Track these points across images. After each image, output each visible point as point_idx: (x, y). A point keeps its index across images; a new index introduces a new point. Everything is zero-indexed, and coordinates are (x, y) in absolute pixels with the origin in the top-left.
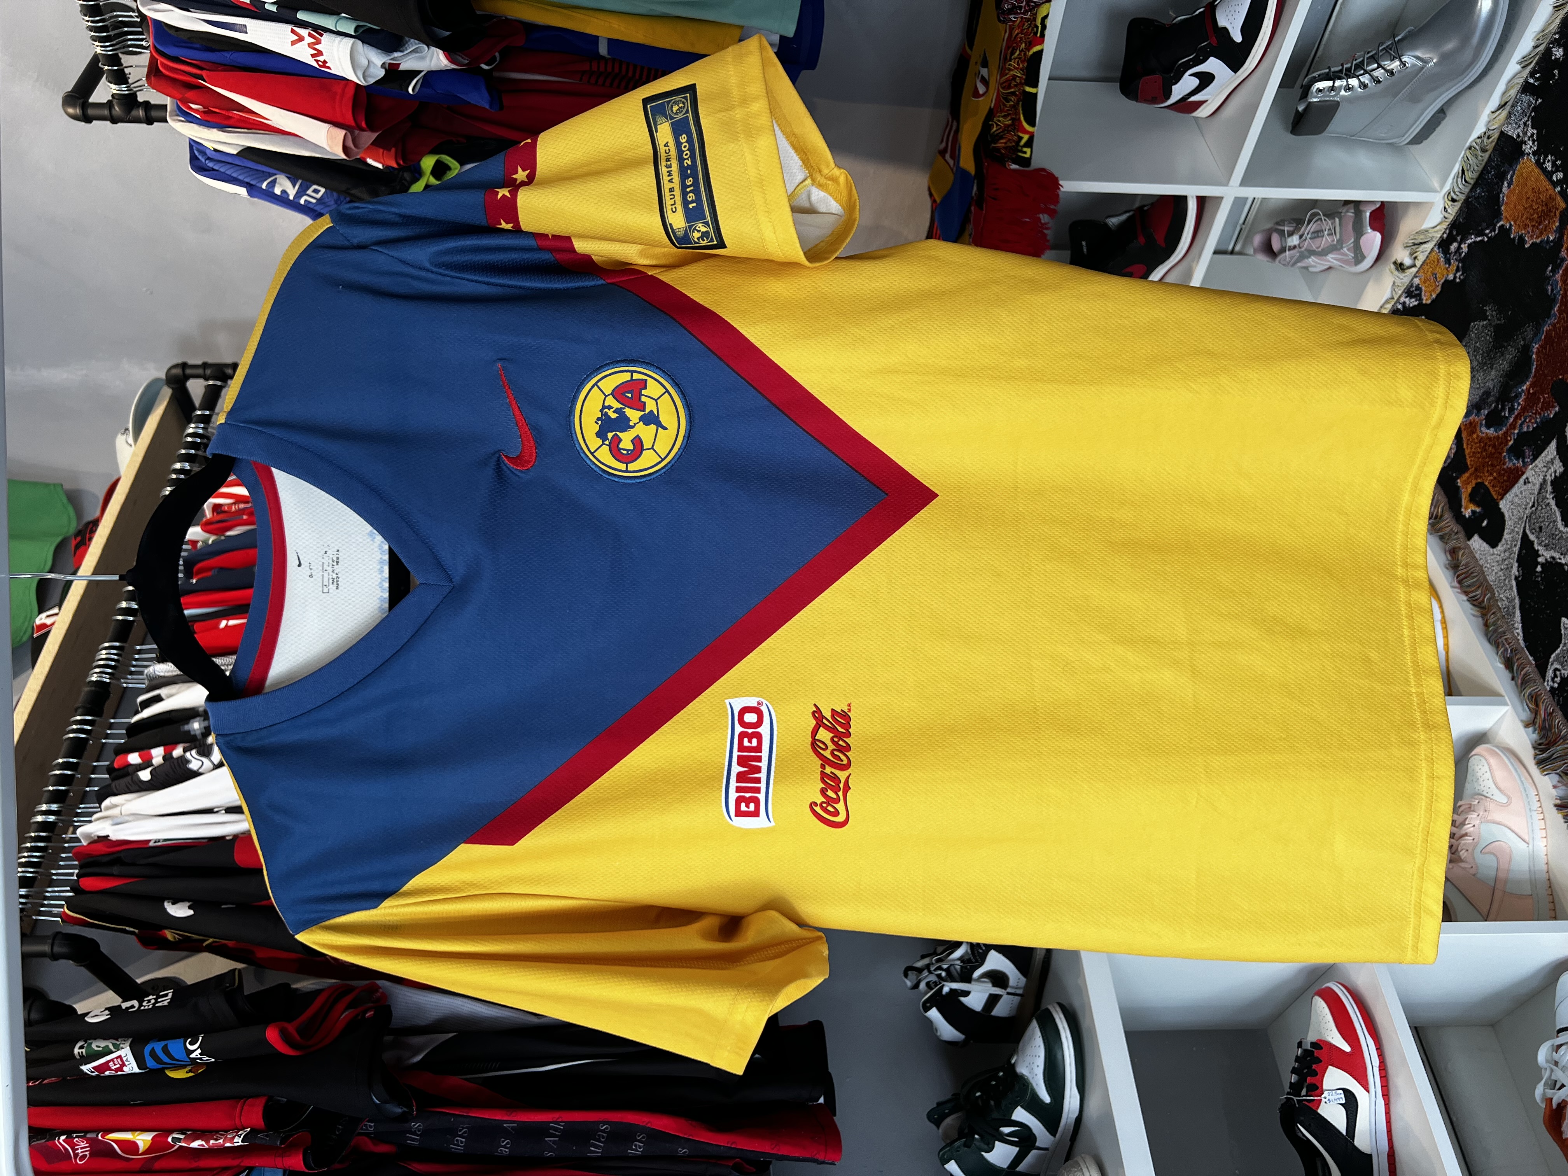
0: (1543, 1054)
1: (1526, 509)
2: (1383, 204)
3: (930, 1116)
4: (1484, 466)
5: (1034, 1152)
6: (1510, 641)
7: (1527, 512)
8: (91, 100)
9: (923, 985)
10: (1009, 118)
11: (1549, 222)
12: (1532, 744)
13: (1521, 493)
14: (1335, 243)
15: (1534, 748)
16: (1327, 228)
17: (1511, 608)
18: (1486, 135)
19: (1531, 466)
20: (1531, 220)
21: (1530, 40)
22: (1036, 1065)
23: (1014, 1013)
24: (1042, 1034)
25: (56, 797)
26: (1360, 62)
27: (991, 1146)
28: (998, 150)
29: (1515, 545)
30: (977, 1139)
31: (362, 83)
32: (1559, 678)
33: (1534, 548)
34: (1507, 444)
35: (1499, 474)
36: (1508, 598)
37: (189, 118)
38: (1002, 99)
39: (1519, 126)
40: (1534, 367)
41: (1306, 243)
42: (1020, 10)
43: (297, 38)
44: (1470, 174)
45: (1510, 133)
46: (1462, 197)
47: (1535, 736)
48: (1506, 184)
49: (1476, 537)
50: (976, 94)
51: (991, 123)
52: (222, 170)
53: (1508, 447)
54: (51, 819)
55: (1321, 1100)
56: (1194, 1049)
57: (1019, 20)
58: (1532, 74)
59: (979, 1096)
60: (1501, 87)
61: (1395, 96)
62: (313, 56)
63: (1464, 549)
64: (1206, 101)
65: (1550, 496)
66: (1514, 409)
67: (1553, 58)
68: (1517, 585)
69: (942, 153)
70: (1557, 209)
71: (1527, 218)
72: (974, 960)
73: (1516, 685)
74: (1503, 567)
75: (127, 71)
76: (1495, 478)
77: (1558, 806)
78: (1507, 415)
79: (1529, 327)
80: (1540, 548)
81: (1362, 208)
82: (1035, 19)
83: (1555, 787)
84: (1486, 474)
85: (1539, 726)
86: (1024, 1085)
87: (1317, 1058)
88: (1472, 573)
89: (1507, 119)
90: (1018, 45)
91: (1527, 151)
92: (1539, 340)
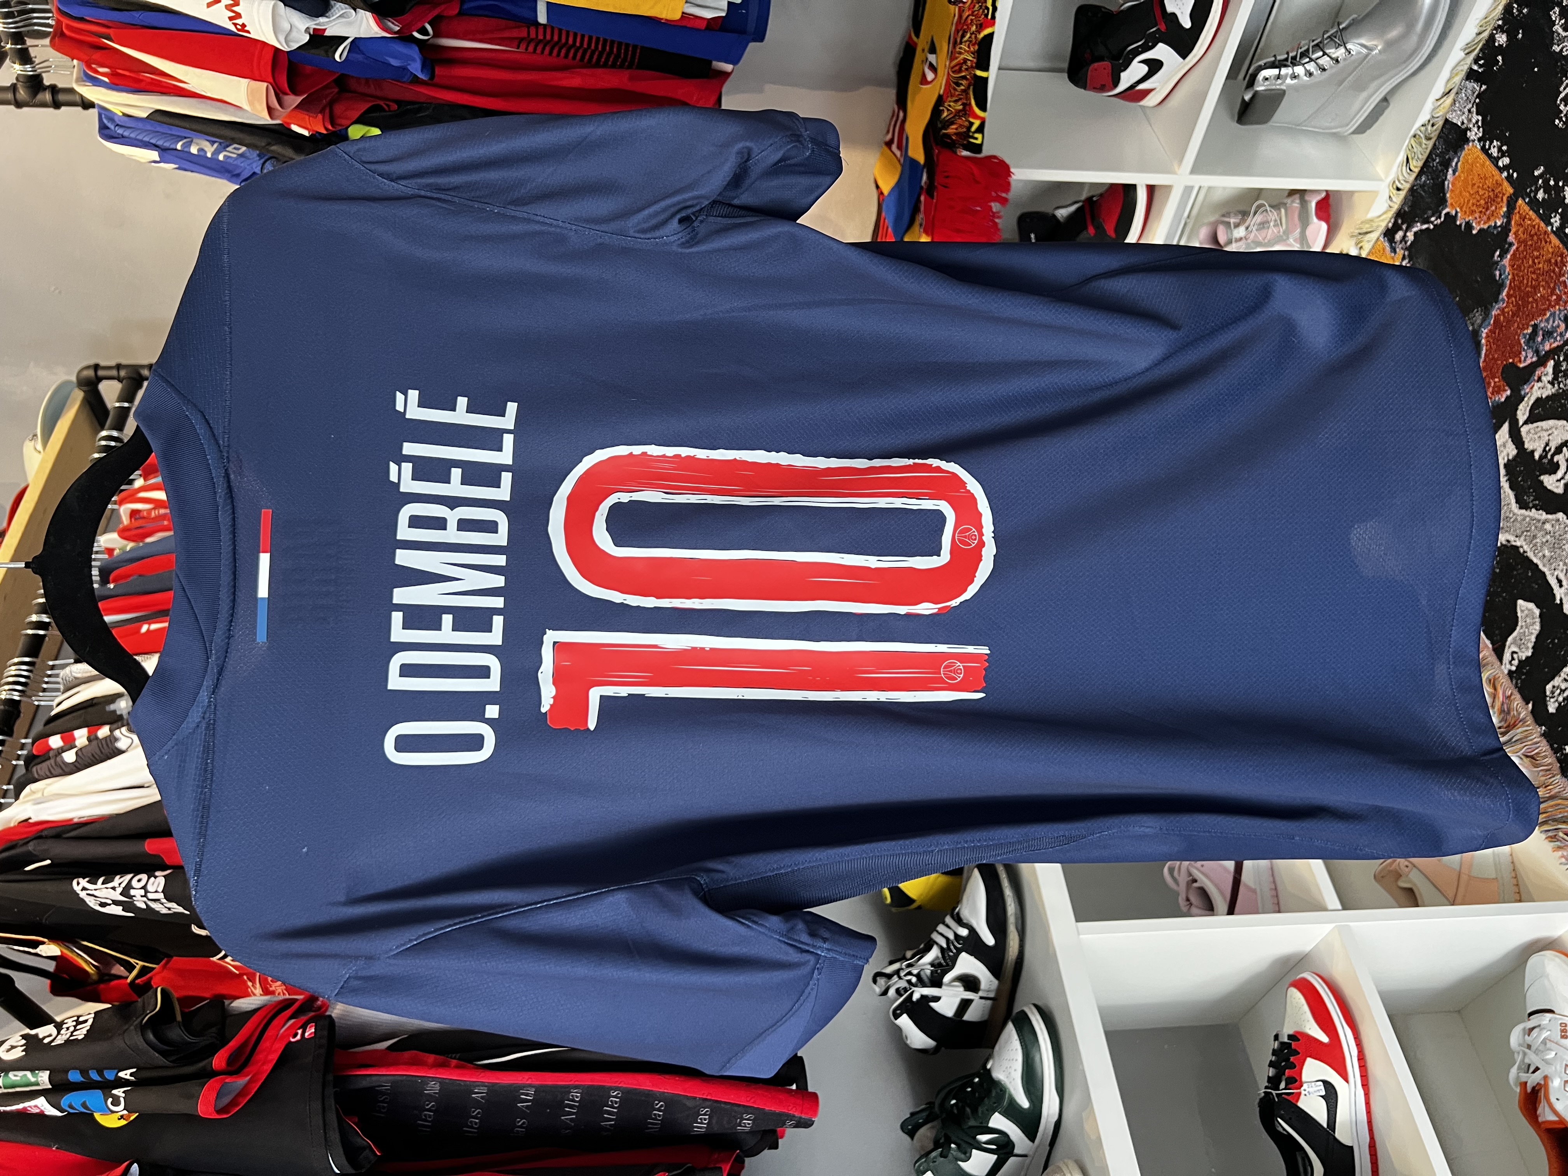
0: (1515, 1037)
2: (1328, 193)
3: (903, 1127)
5: (1012, 1160)
9: (892, 992)
11: (1496, 208)
14: (1281, 233)
16: (1273, 219)
20: (1478, 206)
21: (1475, 26)
22: (1013, 1069)
23: (986, 1017)
24: (1019, 1037)
26: (1305, 51)
27: (968, 1155)
28: (948, 136)
30: (953, 1148)
31: (284, 48)
32: (1517, 661)
38: (952, 83)
40: (1484, 352)
41: (1253, 234)
44: (1414, 161)
45: (1455, 121)
46: (1407, 186)
48: (1450, 171)
50: (924, 81)
51: (941, 108)
52: (132, 135)
55: (1300, 1094)
56: (1166, 1047)
58: (1476, 61)
59: (954, 1104)
60: (1445, 74)
61: (1341, 83)
62: (230, 18)
64: (1155, 89)
67: (1497, 44)
69: (889, 144)
70: (1504, 194)
71: (1473, 204)
72: (944, 964)
75: (31, 51)
79: (1478, 311)
81: (1307, 198)
86: (1001, 1090)
87: (1295, 1050)
89: (1451, 106)
90: (968, 27)
91: (1472, 138)
92: (1489, 324)
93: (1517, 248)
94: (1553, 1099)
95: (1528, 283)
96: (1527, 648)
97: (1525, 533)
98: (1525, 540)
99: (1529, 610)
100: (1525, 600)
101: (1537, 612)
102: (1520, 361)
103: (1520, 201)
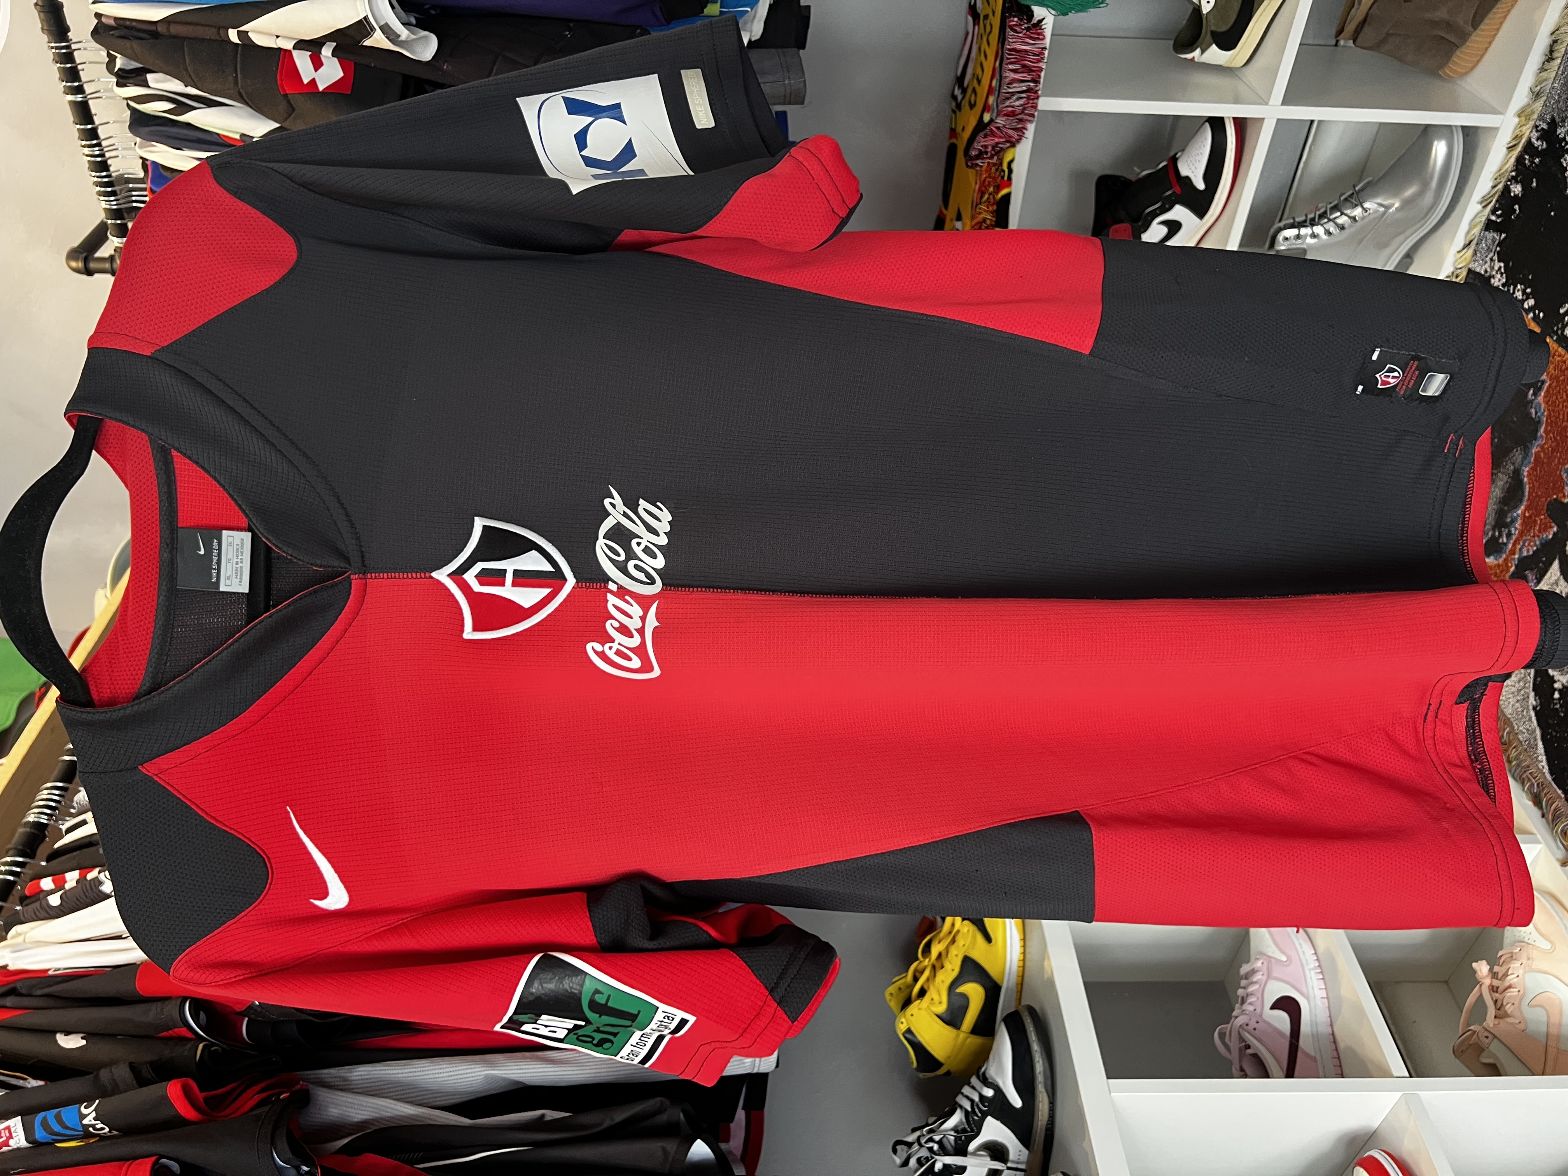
6: (1535, 775)
8: (96, 255)
18: (1456, 273)
21: (1489, 181)
26: (1323, 212)
33: (1549, 674)
34: (1508, 571)
36: (1528, 730)
39: (1486, 262)
40: (1527, 490)
42: (987, 154)
45: (1478, 270)
53: (1510, 573)
57: (986, 165)
58: (1493, 212)
60: (1464, 227)
61: (1360, 242)
66: (1512, 534)
67: (1512, 194)
68: (1536, 715)
73: (1547, 821)
74: (1519, 698)
78: (1505, 541)
79: (1517, 451)
80: (1555, 674)
82: (1001, 164)
89: (1473, 256)
90: (985, 188)
91: (1496, 284)
92: (1529, 462)
93: (1550, 385)
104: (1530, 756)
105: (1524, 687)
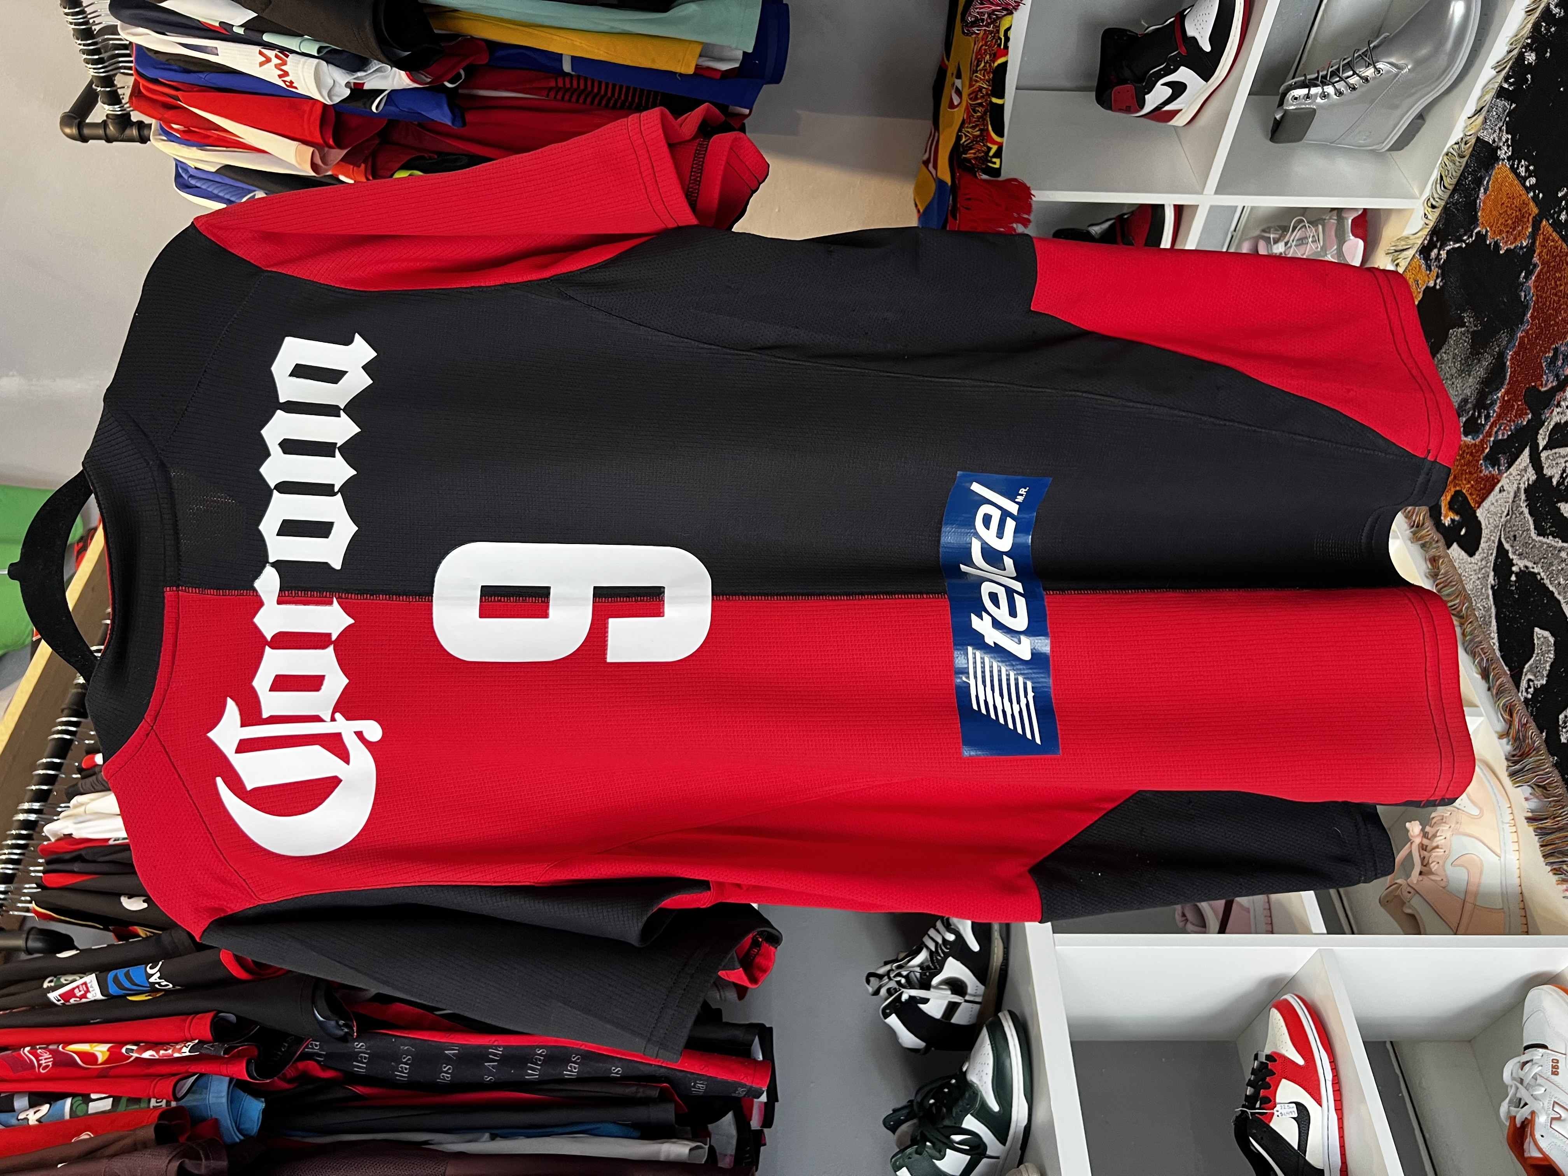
0: (1509, 1070)
1: (1501, 517)
2: (1365, 210)
3: (886, 1123)
4: (1462, 474)
5: (985, 1161)
6: (1486, 651)
7: (1502, 520)
8: (88, 121)
9: (883, 991)
10: (977, 129)
11: (1523, 228)
12: (1506, 756)
13: (1497, 501)
14: (1319, 249)
15: (1507, 759)
16: (1312, 235)
17: (1487, 617)
18: (1463, 141)
19: (1505, 475)
20: (1506, 226)
21: (1504, 45)
22: (985, 1072)
23: (973, 1021)
24: (991, 1042)
25: (41, 796)
26: (1336, 69)
27: (942, 1154)
28: (968, 160)
29: (1492, 554)
30: (928, 1146)
31: (328, 102)
32: (1532, 689)
33: (1509, 557)
34: (1483, 451)
35: (1477, 482)
36: (1485, 607)
37: (171, 138)
38: (971, 109)
39: (1495, 131)
40: (1509, 374)
41: (1292, 250)
42: (983, 23)
43: (264, 59)
44: (1449, 180)
45: (1486, 139)
46: (1443, 203)
47: (1509, 748)
48: (1482, 190)
49: (1455, 545)
50: (952, 106)
51: (963, 134)
52: (203, 187)
53: (1484, 455)
54: (33, 817)
55: (1273, 1114)
56: (1165, 1060)
57: (982, 32)
58: (1506, 79)
59: (933, 1103)
60: (1477, 92)
61: (1373, 101)
62: (280, 76)
63: (1444, 557)
64: (1181, 110)
65: (1523, 505)
66: (1490, 416)
67: (1526, 63)
68: (1493, 594)
69: (926, 163)
70: (1530, 215)
71: (1501, 225)
72: (932, 967)
73: (1492, 695)
74: (1480, 576)
75: (120, 91)
76: (1472, 486)
77: (1529, 819)
78: (1483, 422)
79: (1503, 333)
80: (1515, 557)
81: (1344, 215)
82: (998, 31)
83: (1527, 799)
84: (1464, 482)
85: (1513, 737)
86: (974, 1093)
87: (1271, 1070)
88: (1450, 582)
89: (1483, 124)
90: (982, 56)
91: (1502, 157)
92: (1513, 347)
93: (1541, 270)
94: (1537, 1136)
95: (1550, 305)
96: (1542, 677)
97: (1542, 560)
98: (1542, 567)
99: (1545, 638)
100: (1541, 628)
101: (1552, 640)
102: (1542, 385)
103: (1544, 222)
104: (1483, 632)
105: (1486, 567)
